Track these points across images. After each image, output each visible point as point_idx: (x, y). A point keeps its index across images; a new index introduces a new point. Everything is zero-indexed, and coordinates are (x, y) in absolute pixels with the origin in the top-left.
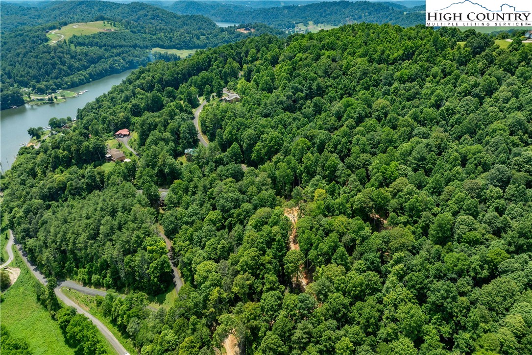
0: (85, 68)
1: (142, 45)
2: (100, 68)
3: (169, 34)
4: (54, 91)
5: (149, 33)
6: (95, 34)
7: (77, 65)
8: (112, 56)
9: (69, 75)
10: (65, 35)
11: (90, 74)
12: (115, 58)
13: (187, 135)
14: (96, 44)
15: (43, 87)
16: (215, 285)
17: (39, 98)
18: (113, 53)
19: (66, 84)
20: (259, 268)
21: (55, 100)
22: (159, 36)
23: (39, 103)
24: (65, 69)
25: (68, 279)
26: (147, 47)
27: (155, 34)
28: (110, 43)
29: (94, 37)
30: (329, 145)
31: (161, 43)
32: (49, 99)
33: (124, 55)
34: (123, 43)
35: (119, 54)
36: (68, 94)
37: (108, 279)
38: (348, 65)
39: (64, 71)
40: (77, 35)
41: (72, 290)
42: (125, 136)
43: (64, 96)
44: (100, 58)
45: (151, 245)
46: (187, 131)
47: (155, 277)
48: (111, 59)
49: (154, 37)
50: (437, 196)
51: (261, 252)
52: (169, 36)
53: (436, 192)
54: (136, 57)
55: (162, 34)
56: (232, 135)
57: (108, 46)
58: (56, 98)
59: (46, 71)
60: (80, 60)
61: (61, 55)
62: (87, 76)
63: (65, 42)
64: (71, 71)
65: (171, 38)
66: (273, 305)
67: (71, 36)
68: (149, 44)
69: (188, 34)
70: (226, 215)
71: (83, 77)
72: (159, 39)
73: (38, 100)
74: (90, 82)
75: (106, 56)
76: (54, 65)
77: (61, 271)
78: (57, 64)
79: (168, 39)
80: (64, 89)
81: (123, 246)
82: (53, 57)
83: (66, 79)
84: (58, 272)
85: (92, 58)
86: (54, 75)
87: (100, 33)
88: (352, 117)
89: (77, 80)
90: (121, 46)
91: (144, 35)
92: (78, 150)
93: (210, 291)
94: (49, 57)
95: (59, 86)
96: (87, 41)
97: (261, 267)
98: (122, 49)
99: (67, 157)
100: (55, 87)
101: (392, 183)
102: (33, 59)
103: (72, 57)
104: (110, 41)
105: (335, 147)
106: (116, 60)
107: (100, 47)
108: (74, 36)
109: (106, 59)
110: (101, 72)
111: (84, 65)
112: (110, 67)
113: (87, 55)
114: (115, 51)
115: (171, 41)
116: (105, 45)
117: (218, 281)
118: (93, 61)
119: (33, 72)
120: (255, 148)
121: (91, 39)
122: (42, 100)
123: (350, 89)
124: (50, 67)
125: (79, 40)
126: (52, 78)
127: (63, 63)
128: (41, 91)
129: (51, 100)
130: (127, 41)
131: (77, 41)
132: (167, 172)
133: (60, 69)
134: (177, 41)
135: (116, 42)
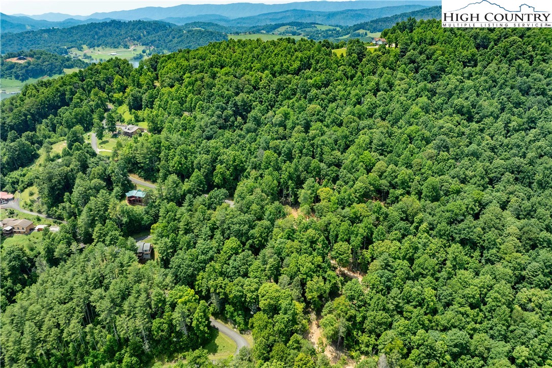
42: (7, 200)
47: (204, 327)
70: (244, 239)
101: (372, 168)
105: (301, 152)
120: (218, 171)
132: (126, 222)
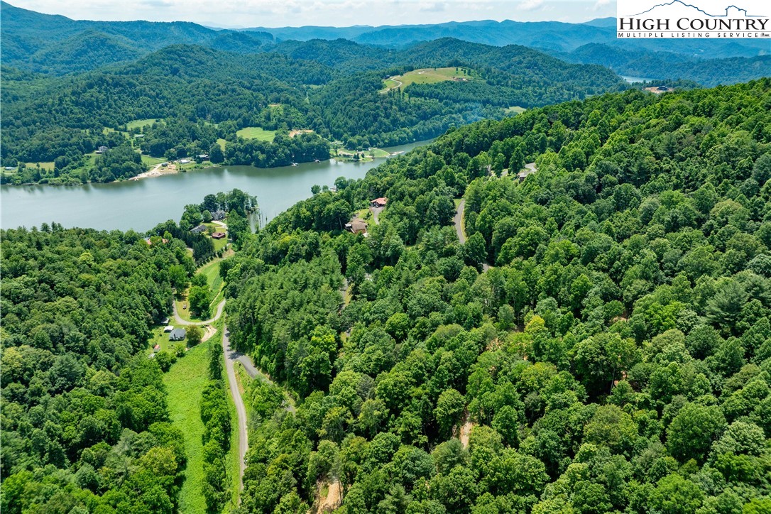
0: (412, 124)
1: (496, 101)
2: (430, 126)
3: (541, 89)
4: (366, 147)
5: (512, 86)
6: (439, 84)
7: (402, 119)
8: (451, 113)
9: (390, 130)
10: (403, 83)
11: (415, 133)
12: (454, 116)
13: (436, 214)
14: (437, 96)
15: (355, 141)
16: (343, 403)
17: (347, 154)
18: (453, 109)
19: (383, 141)
20: (403, 401)
21: (361, 159)
22: (524, 90)
23: (344, 159)
24: (387, 123)
25: (247, 355)
26: (500, 104)
27: (521, 88)
28: (454, 96)
29: (436, 87)
30: (601, 258)
31: (524, 100)
32: (355, 157)
33: (468, 112)
34: (471, 96)
35: (460, 111)
36: (380, 153)
37: (273, 365)
38: (709, 141)
39: (385, 124)
40: (417, 83)
41: (242, 367)
42: (380, 205)
43: (373, 155)
44: (434, 113)
45: (316, 336)
46: (437, 209)
48: (448, 117)
49: (517, 92)
50: (724, 376)
51: (414, 380)
52: (539, 91)
53: (724, 369)
54: (482, 116)
55: (530, 88)
56: (486, 222)
57: (450, 99)
58: (363, 156)
59: (365, 124)
60: (410, 113)
61: (389, 105)
62: (411, 134)
63: (399, 91)
64: (394, 126)
65: (541, 94)
66: (379, 450)
67: (410, 84)
68: (507, 100)
69: (569, 90)
71: (405, 135)
72: (523, 95)
73: (344, 155)
74: (413, 142)
75: (443, 111)
76: (375, 117)
77: (243, 342)
78: (379, 115)
79: (536, 96)
80: (379, 147)
81: (293, 328)
82: (378, 108)
83: (384, 135)
84: (241, 343)
85: (425, 113)
86: (372, 128)
87: (446, 82)
88: (662, 222)
89: (397, 138)
90: (466, 101)
91: (504, 89)
92: (320, 212)
93: (330, 407)
94: (373, 107)
95: (373, 143)
96: (426, 92)
97: (407, 401)
98: (466, 104)
99: (308, 218)
100: (368, 143)
101: (656, 335)
102: (356, 108)
103: (401, 109)
104: (455, 93)
105: (611, 262)
106: (454, 119)
107: (441, 100)
108: (413, 84)
109: (442, 115)
110: (430, 130)
111: (412, 120)
112: (443, 127)
113: (419, 108)
114: (457, 106)
115: (540, 99)
116: (447, 98)
117: (349, 399)
118: (425, 117)
119: (351, 123)
120: (506, 244)
121: (433, 89)
122: (348, 156)
123: (697, 179)
124: (371, 118)
125: (417, 89)
126: (369, 133)
127: (387, 116)
128: (351, 146)
129: (357, 157)
130: (477, 94)
131: (414, 91)
132: (388, 255)
133: (381, 123)
134: (548, 100)
135: (462, 95)
